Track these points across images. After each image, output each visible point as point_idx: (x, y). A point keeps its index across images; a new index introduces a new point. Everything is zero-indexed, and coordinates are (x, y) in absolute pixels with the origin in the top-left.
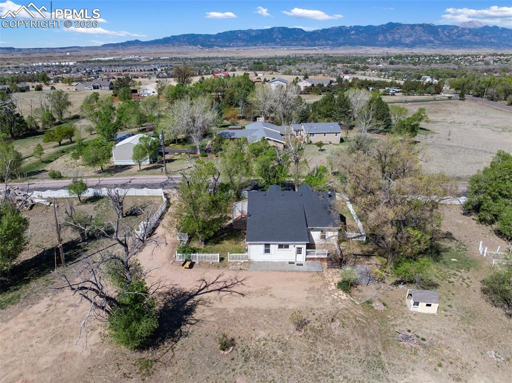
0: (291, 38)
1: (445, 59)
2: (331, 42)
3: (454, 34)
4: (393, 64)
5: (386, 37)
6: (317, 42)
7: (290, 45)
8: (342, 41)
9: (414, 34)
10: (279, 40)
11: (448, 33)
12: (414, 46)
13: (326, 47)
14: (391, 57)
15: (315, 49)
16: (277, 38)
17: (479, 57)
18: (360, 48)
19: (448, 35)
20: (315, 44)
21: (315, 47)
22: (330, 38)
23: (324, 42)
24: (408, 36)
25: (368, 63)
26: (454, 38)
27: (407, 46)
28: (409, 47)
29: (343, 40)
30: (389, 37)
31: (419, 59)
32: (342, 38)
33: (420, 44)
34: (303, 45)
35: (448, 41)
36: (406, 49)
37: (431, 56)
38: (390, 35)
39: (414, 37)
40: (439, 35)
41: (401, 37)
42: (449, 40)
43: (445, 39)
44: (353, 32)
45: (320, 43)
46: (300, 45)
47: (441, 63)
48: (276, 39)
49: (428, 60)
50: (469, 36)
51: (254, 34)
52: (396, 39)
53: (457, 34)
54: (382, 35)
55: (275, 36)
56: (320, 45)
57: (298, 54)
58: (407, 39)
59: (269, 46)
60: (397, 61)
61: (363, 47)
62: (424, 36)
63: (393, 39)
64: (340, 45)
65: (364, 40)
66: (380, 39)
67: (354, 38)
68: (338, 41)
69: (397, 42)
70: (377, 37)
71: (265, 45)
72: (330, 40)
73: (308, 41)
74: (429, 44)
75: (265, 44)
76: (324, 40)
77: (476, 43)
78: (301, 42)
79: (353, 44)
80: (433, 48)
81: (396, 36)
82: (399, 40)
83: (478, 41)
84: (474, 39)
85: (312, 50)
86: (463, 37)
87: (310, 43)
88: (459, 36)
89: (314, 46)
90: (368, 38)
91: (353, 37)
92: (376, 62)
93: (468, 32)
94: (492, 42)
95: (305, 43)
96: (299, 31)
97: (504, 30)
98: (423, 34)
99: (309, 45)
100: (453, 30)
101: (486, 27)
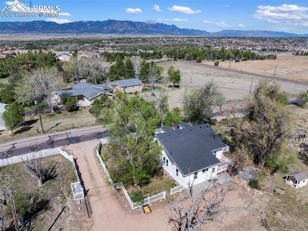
0: (49, 28)
1: (144, 40)
2: (76, 31)
3: (144, 27)
4: (117, 43)
5: (108, 28)
6: (67, 31)
7: (49, 33)
8: (83, 30)
9: (124, 26)
10: (41, 30)
11: (141, 26)
12: (125, 33)
13: (73, 34)
14: (115, 39)
15: (66, 35)
16: (39, 28)
17: (160, 39)
18: (95, 34)
19: (141, 27)
20: (66, 32)
21: (66, 34)
22: (75, 28)
23: (71, 31)
24: (120, 28)
25: (103, 43)
26: (144, 29)
27: (121, 33)
29: (83, 29)
30: (110, 28)
31: (131, 40)
32: (82, 29)
33: (127, 32)
34: (58, 33)
35: (141, 30)
36: (121, 34)
37: (136, 38)
38: (110, 27)
39: (124, 28)
40: (136, 27)
41: (117, 28)
43: (140, 29)
44: (88, 25)
45: (69, 31)
46: (56, 33)
47: (142, 42)
49: (136, 40)
50: (151, 28)
51: (21, 24)
52: (114, 29)
54: (106, 27)
55: (37, 26)
56: (69, 33)
57: (56, 38)
59: (33, 33)
60: (119, 41)
61: (96, 33)
62: (129, 28)
63: (113, 29)
64: (82, 32)
65: (96, 30)
66: (105, 29)
68: (80, 30)
69: (115, 30)
70: (103, 28)
71: (31, 32)
72: (75, 29)
73: (60, 30)
74: (132, 32)
76: (71, 29)
77: (155, 32)
78: (56, 31)
79: (90, 32)
80: (135, 34)
81: (114, 27)
83: (156, 31)
84: (154, 29)
85: (64, 35)
86: (148, 29)
87: (63, 31)
88: (146, 28)
89: (65, 33)
90: (98, 28)
91: (89, 27)
92: (108, 42)
93: (150, 26)
94: (162, 32)
95: (59, 31)
96: (54, 23)
97: (166, 25)
98: (128, 26)
99: (62, 33)
100: (143, 24)
101: (158, 24)
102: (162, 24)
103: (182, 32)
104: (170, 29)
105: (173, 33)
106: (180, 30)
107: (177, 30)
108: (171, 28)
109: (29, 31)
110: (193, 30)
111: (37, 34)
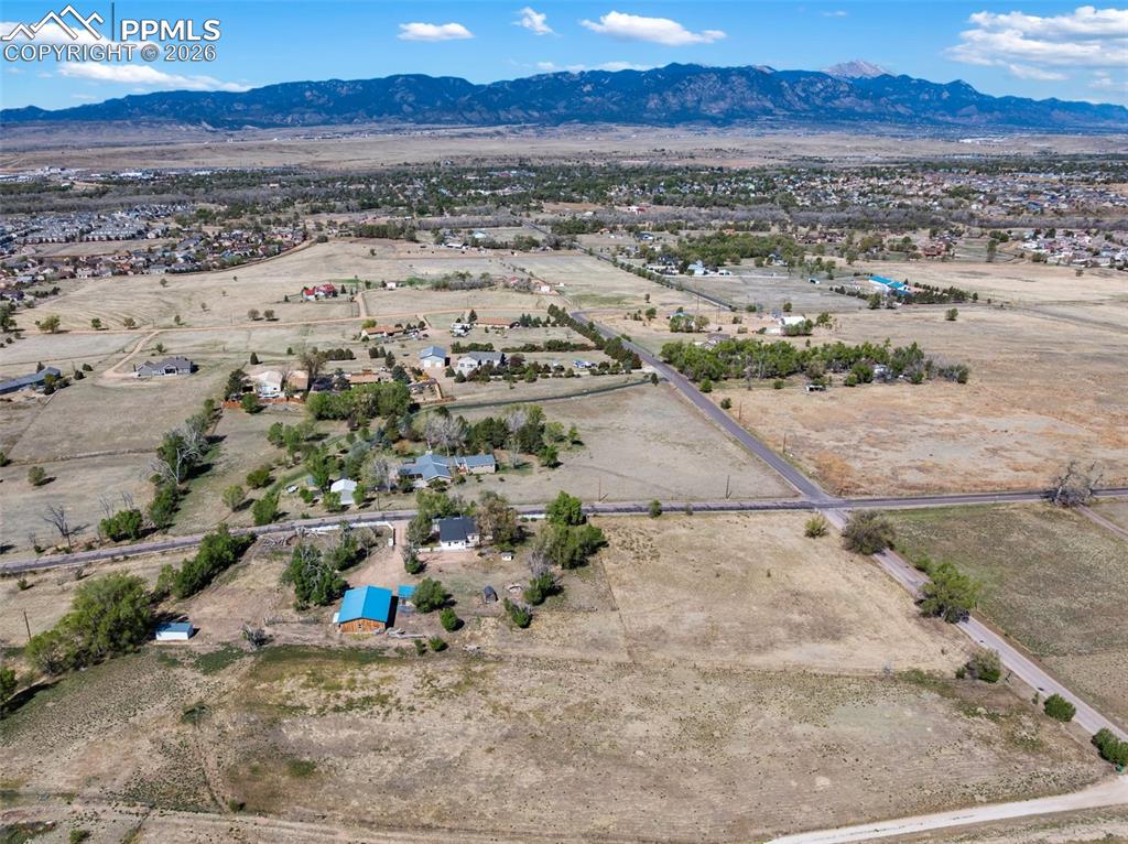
0: (439, 103)
1: (768, 188)
2: (536, 114)
3: (818, 94)
5: (664, 101)
6: (502, 114)
7: (439, 121)
8: (563, 111)
9: (729, 93)
10: (410, 109)
11: (804, 91)
12: (730, 123)
13: (525, 127)
15: (498, 133)
16: (405, 102)
18: (607, 129)
19: (803, 95)
20: (499, 119)
21: (500, 128)
22: (534, 102)
23: (520, 114)
24: (715, 99)
26: (818, 102)
27: (714, 121)
28: (719, 126)
29: (565, 107)
30: (673, 101)
32: (563, 103)
33: (743, 117)
34: (470, 122)
35: (805, 111)
37: (743, 175)
38: (674, 95)
39: (728, 100)
40: (783, 96)
41: (699, 101)
42: (806, 107)
43: (799, 105)
44: (588, 88)
45: (511, 117)
46: (462, 122)
48: (400, 105)
50: (848, 99)
51: (344, 91)
52: (689, 105)
53: (823, 94)
54: (656, 96)
55: (398, 97)
56: (509, 122)
58: (713, 105)
59: (384, 126)
61: (613, 125)
62: (753, 99)
63: (682, 105)
64: (558, 121)
65: (615, 108)
66: (652, 104)
67: (591, 104)
68: (555, 111)
69: (692, 112)
70: (644, 100)
71: (376, 121)
72: (534, 107)
73: (480, 113)
74: (764, 118)
75: (375, 117)
76: (521, 107)
77: (865, 116)
78: (465, 113)
79: (588, 118)
81: (689, 97)
82: (696, 108)
83: (869, 111)
84: (861, 106)
86: (837, 102)
87: (486, 116)
88: (826, 99)
89: (495, 124)
90: (624, 103)
91: (590, 99)
93: (847, 89)
94: (898, 114)
95: (474, 116)
96: (458, 83)
97: (923, 85)
98: (748, 94)
99: (484, 123)
100: (812, 84)
101: (885, 79)
102: (905, 78)
103: (996, 113)
104: (938, 104)
105: (949, 119)
106: (986, 104)
107: (973, 107)
108: (946, 95)
109: (371, 117)
110: (1053, 104)
111: (397, 126)
